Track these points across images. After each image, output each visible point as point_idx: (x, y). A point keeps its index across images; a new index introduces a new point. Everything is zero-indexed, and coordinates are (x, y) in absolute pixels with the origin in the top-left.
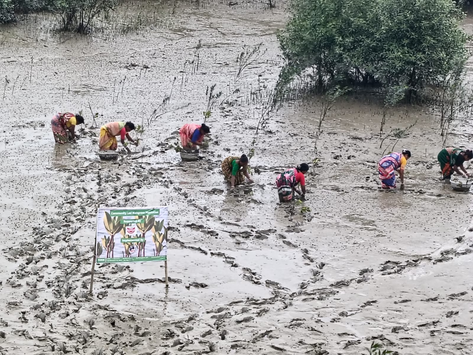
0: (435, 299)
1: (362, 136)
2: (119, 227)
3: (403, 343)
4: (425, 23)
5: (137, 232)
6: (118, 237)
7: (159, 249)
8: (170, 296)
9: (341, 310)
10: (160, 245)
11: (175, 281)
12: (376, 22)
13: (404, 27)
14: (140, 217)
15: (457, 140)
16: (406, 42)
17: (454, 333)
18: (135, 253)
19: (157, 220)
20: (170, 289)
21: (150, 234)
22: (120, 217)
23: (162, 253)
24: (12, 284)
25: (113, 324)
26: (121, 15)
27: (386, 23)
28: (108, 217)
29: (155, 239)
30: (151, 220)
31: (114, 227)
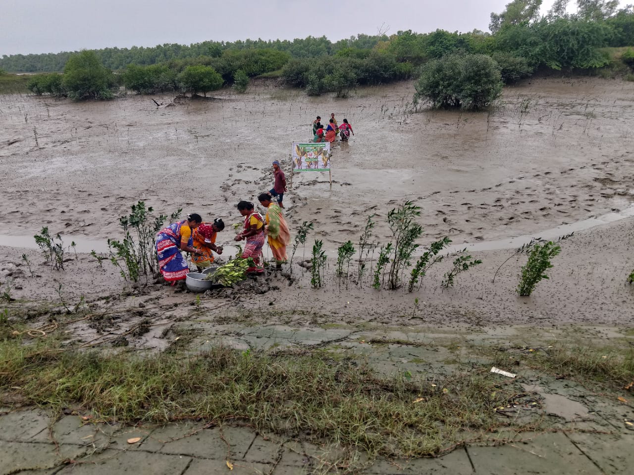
0: (474, 191)
1: (449, 123)
2: (304, 153)
3: (450, 213)
4: (483, 72)
5: (314, 156)
6: (303, 159)
7: (326, 165)
8: (332, 189)
9: (419, 196)
10: (326, 163)
11: (336, 182)
12: (460, 73)
13: (472, 74)
14: (315, 148)
15: (495, 123)
16: (473, 81)
17: (482, 208)
18: (313, 167)
19: (324, 149)
20: (332, 186)
21: (320, 157)
22: (304, 148)
23: (328, 167)
24: (256, 183)
25: (294, 202)
26: (362, 92)
27: (464, 73)
28: (298, 147)
29: (323, 159)
30: (321, 150)
31: (302, 153)
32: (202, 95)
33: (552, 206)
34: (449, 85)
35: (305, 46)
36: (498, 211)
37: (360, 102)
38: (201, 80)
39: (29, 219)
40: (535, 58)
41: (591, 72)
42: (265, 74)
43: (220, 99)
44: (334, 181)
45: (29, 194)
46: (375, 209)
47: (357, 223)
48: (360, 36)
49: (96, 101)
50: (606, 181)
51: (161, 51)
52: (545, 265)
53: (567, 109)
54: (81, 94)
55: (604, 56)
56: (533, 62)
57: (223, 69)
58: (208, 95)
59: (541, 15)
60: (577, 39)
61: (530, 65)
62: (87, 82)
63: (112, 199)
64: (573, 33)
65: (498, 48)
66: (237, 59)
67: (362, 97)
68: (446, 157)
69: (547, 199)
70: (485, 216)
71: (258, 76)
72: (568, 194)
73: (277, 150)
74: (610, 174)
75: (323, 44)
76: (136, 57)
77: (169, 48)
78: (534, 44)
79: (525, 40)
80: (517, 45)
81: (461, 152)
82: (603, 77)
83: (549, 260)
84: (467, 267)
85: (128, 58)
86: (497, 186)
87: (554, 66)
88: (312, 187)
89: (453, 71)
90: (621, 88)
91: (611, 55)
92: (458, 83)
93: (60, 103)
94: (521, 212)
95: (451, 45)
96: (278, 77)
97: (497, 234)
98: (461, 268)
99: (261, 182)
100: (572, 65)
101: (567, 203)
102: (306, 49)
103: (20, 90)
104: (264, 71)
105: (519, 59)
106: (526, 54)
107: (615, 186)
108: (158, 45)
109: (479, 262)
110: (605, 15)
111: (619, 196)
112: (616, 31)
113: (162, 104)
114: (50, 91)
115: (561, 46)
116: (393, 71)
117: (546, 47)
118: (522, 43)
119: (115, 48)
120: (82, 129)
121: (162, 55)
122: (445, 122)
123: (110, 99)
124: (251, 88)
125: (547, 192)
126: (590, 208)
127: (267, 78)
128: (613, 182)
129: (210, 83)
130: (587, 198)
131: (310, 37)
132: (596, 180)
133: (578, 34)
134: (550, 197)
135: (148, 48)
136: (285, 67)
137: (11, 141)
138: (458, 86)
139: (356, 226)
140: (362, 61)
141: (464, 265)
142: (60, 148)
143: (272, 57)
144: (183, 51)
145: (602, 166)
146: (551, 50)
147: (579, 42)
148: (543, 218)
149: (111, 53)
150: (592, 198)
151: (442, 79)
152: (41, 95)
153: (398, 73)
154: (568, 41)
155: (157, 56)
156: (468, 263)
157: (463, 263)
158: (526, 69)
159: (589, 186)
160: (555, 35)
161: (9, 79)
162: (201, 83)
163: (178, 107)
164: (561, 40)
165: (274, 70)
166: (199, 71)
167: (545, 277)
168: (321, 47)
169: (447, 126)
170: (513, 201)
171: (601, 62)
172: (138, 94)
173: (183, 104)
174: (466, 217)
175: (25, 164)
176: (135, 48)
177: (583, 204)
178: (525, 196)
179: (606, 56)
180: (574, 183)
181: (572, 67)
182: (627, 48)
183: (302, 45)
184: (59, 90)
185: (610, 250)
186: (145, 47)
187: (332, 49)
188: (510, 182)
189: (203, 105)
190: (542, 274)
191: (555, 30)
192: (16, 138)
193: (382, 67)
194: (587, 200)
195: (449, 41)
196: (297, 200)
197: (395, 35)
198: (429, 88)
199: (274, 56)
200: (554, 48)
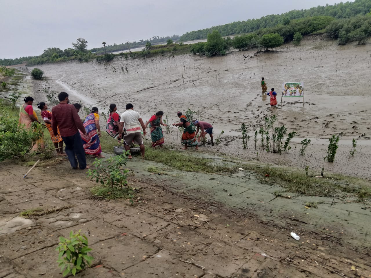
2: (289, 88)
5: (294, 89)
6: (288, 91)
7: (301, 94)
8: (304, 107)
10: (301, 93)
18: (293, 95)
19: (300, 86)
20: (304, 105)
21: (298, 90)
22: (289, 85)
23: (302, 95)
28: (285, 85)
29: (299, 91)
30: (298, 86)
31: (287, 88)
32: (270, 49)
38: (270, 42)
39: (170, 115)
42: (315, 32)
43: (281, 51)
44: (305, 102)
45: (173, 105)
49: (218, 56)
51: (263, 20)
54: (212, 53)
57: (289, 31)
58: (274, 49)
62: (215, 47)
63: (201, 109)
66: (299, 25)
71: (310, 34)
76: (250, 25)
77: (268, 18)
85: (245, 26)
88: (292, 105)
93: (202, 58)
96: (323, 33)
102: (363, 5)
103: (187, 52)
104: (315, 30)
108: (262, 17)
113: (248, 57)
114: (198, 52)
119: (239, 22)
120: (205, 73)
121: (264, 23)
123: (223, 55)
124: (303, 42)
127: (316, 34)
129: (275, 43)
135: (257, 19)
136: (328, 27)
137: (176, 80)
142: (192, 84)
143: (321, 21)
144: (277, 18)
149: (236, 24)
152: (195, 54)
155: (261, 24)
161: (184, 47)
162: (270, 43)
163: (255, 58)
165: (322, 29)
166: (269, 37)
172: (240, 51)
173: (258, 56)
175: (176, 91)
176: (249, 20)
184: (202, 51)
186: (255, 19)
189: (271, 55)
192: (178, 78)
199: (323, 20)
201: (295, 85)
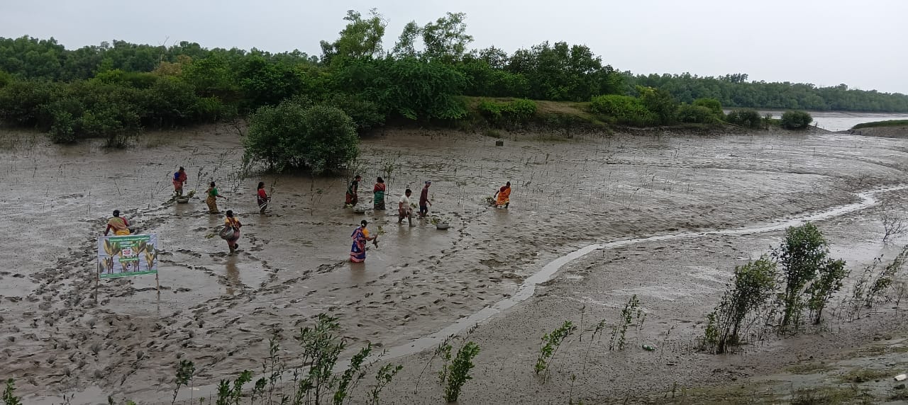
1: (300, 194)
2: (117, 251)
4: (334, 128)
5: (132, 253)
6: (116, 258)
7: (151, 266)
8: (162, 300)
10: (152, 262)
11: (165, 288)
12: (305, 128)
13: (322, 131)
16: (323, 139)
17: (372, 307)
18: (131, 269)
19: (148, 244)
20: (161, 295)
21: (143, 255)
22: (117, 243)
23: (154, 268)
24: (31, 299)
25: (111, 324)
26: (147, 139)
27: (310, 129)
28: (108, 243)
29: (147, 257)
30: (144, 244)
31: (113, 250)
33: (445, 297)
34: (292, 142)
35: (17, 51)
36: (390, 309)
37: (150, 155)
40: (385, 103)
41: (449, 125)
44: (161, 287)
46: (239, 323)
47: (219, 345)
48: (116, 43)
50: (492, 262)
52: (467, 366)
53: (434, 172)
55: (460, 106)
56: (384, 108)
59: (385, 50)
60: (430, 84)
61: (380, 111)
64: (425, 77)
65: (338, 87)
67: (149, 147)
68: (309, 242)
69: (438, 289)
70: (377, 317)
72: (458, 281)
73: (43, 242)
74: (494, 254)
75: (52, 51)
78: (382, 86)
79: (370, 80)
80: (360, 86)
81: (326, 235)
82: (463, 130)
83: (471, 360)
84: (390, 377)
86: (381, 278)
87: (410, 115)
88: (128, 298)
89: (296, 125)
90: (482, 144)
91: (467, 105)
92: (304, 141)
94: (416, 308)
95: (276, 79)
97: (396, 338)
98: (385, 380)
99: (40, 297)
100: (429, 113)
101: (459, 292)
105: (367, 104)
106: (373, 98)
107: (501, 268)
109: (400, 368)
110: (453, 57)
111: (507, 279)
112: (468, 78)
115: (414, 91)
116: (192, 109)
117: (397, 90)
118: (367, 83)
122: (295, 193)
125: (436, 281)
126: (483, 296)
128: (499, 263)
130: (477, 285)
131: (26, 37)
132: (482, 262)
133: (430, 79)
134: (441, 286)
138: (304, 145)
139: (218, 350)
140: (142, 93)
141: (387, 376)
145: (484, 245)
146: (403, 94)
147: (432, 88)
148: (439, 312)
150: (482, 284)
151: (282, 134)
153: (201, 113)
154: (421, 86)
156: (390, 373)
157: (386, 374)
158: (377, 117)
159: (476, 270)
160: (405, 77)
164: (413, 84)
167: (469, 378)
168: (47, 54)
169: (298, 198)
170: (404, 295)
171: (459, 113)
174: (357, 321)
177: (475, 292)
178: (415, 288)
179: (462, 105)
180: (462, 268)
181: (429, 117)
182: (482, 98)
183: (11, 49)
185: (511, 342)
187: (69, 59)
188: (395, 271)
190: (466, 376)
191: (405, 71)
193: (175, 102)
194: (478, 287)
195: (273, 73)
196: (115, 320)
197: (176, 47)
198: (264, 144)
200: (406, 93)
201: (134, 242)
